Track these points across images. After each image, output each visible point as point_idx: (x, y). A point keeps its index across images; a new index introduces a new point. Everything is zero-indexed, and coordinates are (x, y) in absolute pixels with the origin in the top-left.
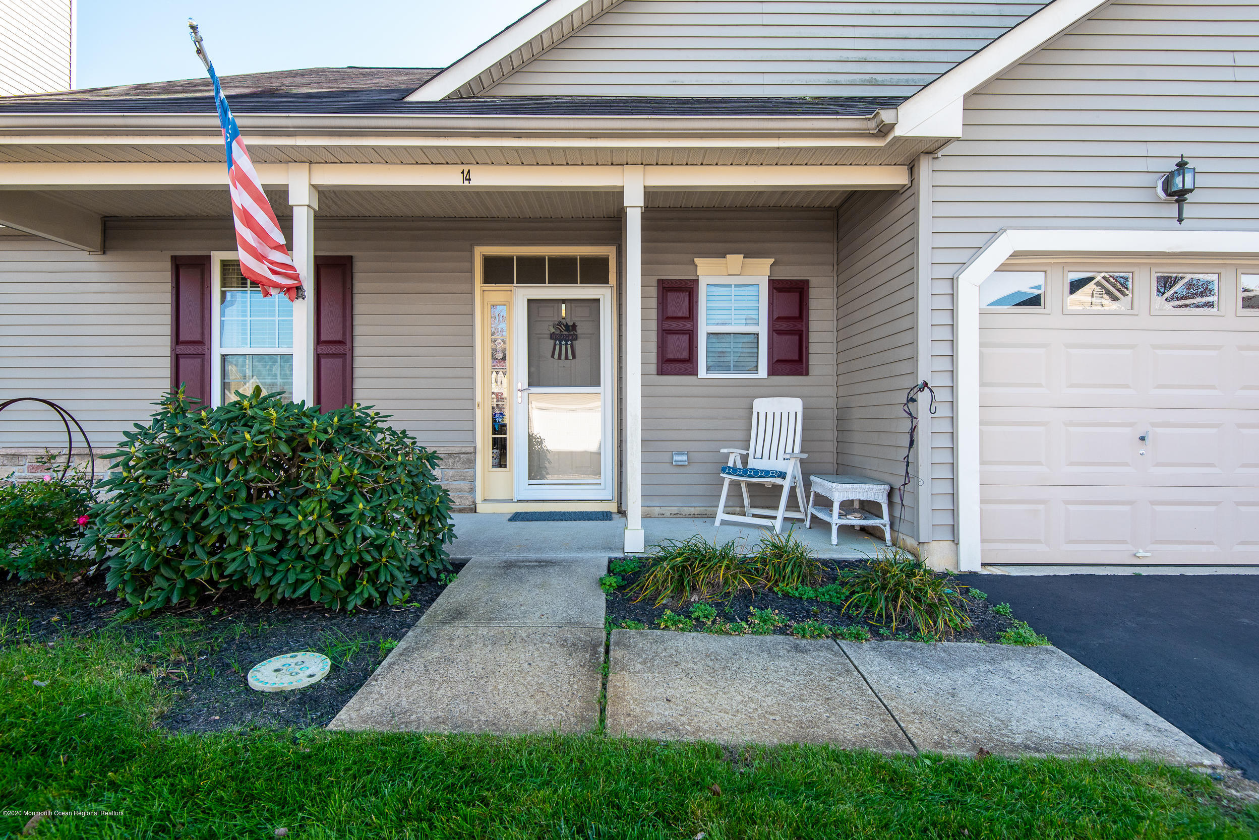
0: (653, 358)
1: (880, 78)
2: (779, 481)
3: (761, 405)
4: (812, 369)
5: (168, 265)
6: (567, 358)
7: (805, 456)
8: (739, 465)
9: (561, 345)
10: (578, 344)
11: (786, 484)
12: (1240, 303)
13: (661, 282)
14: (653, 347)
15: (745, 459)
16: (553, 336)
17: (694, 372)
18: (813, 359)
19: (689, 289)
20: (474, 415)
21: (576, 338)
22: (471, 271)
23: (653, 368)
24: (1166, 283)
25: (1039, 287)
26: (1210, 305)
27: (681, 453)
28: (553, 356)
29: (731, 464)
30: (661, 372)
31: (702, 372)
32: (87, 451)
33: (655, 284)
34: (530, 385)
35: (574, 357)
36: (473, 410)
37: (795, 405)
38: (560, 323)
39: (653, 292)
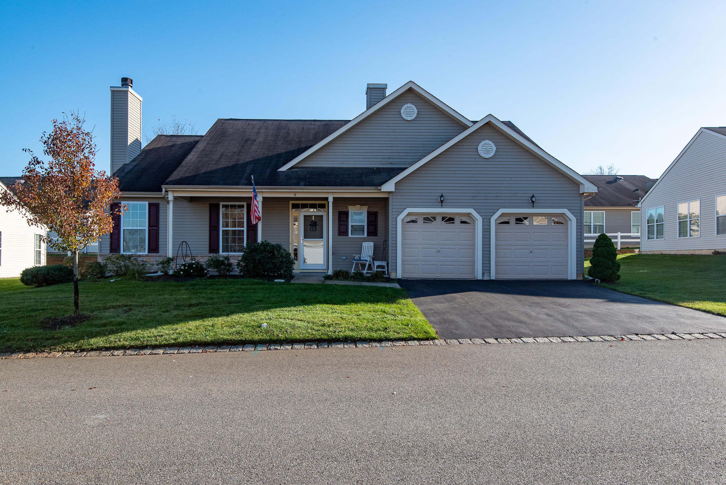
0: (337, 232)
1: (393, 162)
2: (366, 262)
3: (365, 244)
4: (379, 235)
5: (208, 205)
6: (314, 231)
7: (374, 256)
8: (358, 259)
9: (312, 227)
10: (317, 227)
11: (368, 263)
12: (460, 222)
13: (339, 212)
14: (337, 228)
15: (360, 257)
16: (310, 225)
17: (348, 235)
18: (379, 232)
19: (346, 214)
20: (289, 246)
21: (316, 225)
22: (289, 208)
23: (337, 234)
24: (443, 219)
25: (417, 219)
26: (453, 223)
27: (343, 256)
28: (310, 230)
29: (356, 259)
30: (339, 235)
31: (350, 235)
32: (191, 255)
33: (337, 212)
34: (304, 238)
35: (316, 230)
36: (289, 245)
37: (372, 244)
38: (312, 222)
39: (337, 214)
